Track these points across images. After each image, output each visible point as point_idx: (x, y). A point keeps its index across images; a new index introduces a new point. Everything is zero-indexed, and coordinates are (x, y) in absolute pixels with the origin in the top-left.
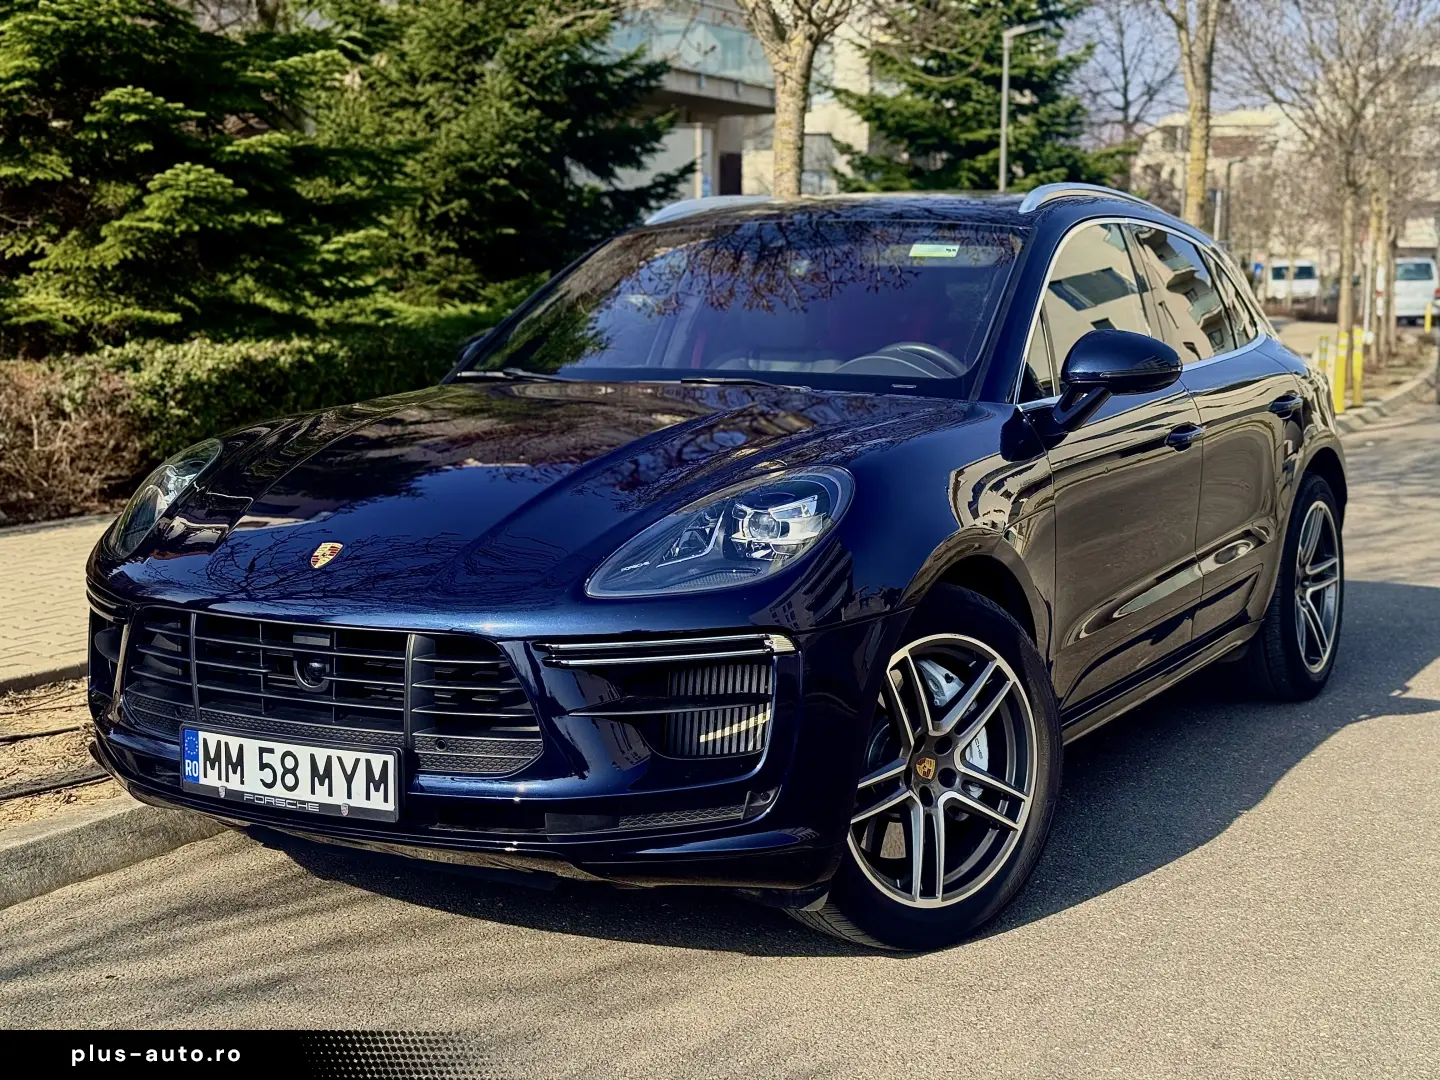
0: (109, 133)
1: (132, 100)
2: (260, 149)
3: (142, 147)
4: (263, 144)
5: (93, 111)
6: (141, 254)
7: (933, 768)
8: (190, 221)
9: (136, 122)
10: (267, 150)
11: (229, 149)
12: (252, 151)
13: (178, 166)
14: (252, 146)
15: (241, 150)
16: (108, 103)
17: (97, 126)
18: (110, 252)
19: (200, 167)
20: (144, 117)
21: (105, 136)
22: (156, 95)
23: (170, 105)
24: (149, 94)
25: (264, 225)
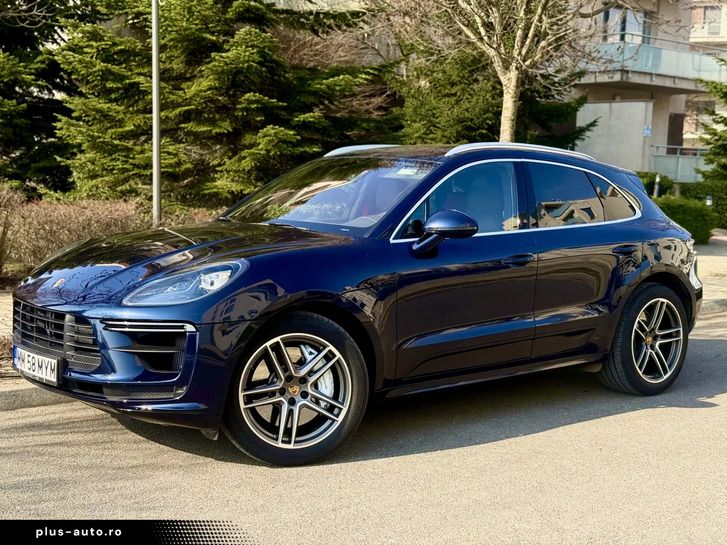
0: (247, 113)
1: (254, 98)
2: (309, 119)
3: (259, 119)
4: (311, 117)
5: (240, 103)
6: (258, 164)
7: (298, 390)
8: (277, 150)
9: (257, 108)
10: (312, 120)
11: (296, 119)
12: (306, 120)
13: (268, 126)
14: (307, 118)
15: (302, 120)
16: (245, 99)
17: (242, 110)
18: (247, 164)
19: (277, 127)
20: (259, 106)
21: (245, 114)
22: (265, 96)
23: (270, 100)
24: (261, 96)
25: (312, 152)
